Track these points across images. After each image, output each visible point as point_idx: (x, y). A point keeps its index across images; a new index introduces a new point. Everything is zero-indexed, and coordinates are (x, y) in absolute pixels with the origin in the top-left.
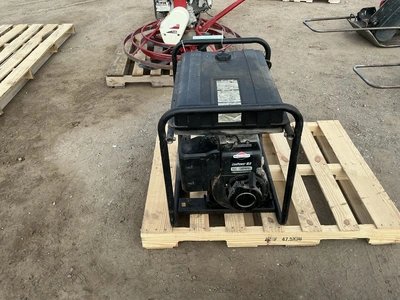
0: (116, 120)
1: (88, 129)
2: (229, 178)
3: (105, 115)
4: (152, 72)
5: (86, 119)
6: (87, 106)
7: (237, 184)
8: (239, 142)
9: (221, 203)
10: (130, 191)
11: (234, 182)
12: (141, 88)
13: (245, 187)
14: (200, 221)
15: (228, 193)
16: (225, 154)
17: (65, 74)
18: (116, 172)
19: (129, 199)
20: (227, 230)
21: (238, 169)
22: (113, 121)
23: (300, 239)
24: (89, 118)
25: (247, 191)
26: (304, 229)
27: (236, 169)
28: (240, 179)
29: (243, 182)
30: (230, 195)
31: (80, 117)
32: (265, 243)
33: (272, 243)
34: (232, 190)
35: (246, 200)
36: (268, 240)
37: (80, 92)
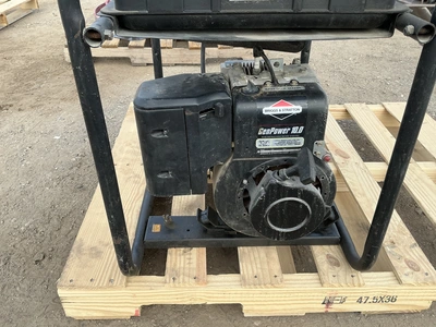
0: (69, 104)
1: (23, 114)
2: (252, 164)
3: (55, 96)
4: (131, 43)
5: (24, 101)
6: (29, 86)
7: (271, 177)
8: (274, 82)
9: (232, 224)
10: (66, 207)
11: (261, 175)
12: (115, 67)
13: (288, 184)
14: (187, 261)
15: (247, 200)
16: (242, 107)
17: (11, 49)
18: (49, 175)
19: (62, 220)
20: (244, 282)
21: (272, 143)
22: (62, 105)
23: (393, 299)
24: (28, 100)
25: (293, 192)
26: (403, 278)
27: (268, 144)
28: (275, 167)
29: (284, 172)
30: (251, 206)
31: (14, 99)
32: (321, 308)
33: (336, 307)
34: (258, 192)
35: (290, 214)
36: (328, 303)
37: (26, 69)
